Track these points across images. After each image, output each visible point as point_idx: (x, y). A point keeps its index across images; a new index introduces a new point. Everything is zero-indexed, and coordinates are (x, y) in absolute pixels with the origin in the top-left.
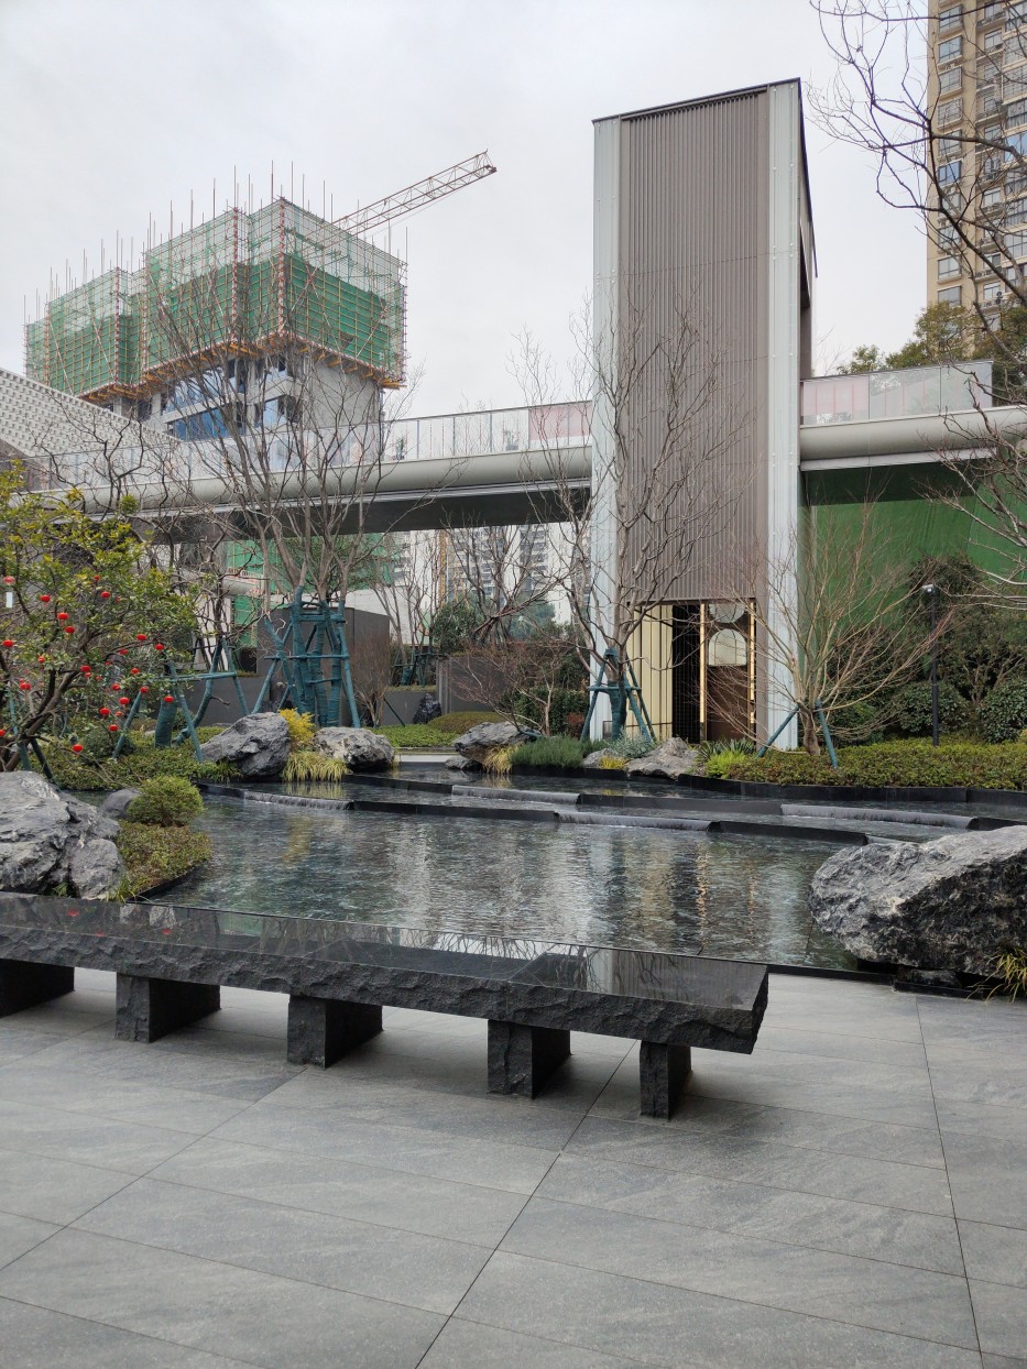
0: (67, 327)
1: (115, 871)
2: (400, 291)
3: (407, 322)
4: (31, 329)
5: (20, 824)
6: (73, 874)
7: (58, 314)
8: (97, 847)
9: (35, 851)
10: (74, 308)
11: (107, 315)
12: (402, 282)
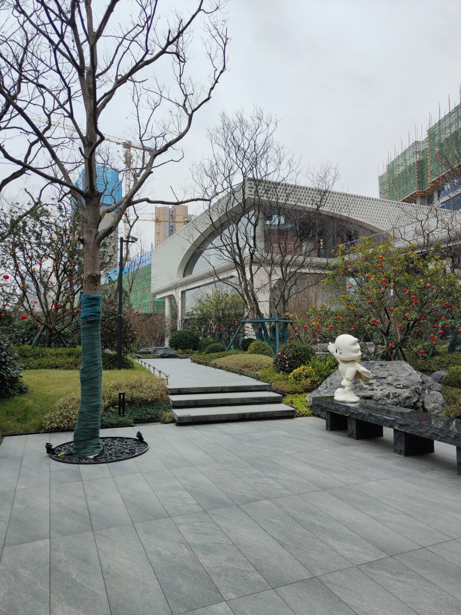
0: (395, 173)
1: (442, 405)
4: (381, 178)
5: (403, 382)
6: (425, 405)
7: (391, 168)
8: (434, 394)
9: (410, 393)
10: (398, 164)
11: (412, 162)
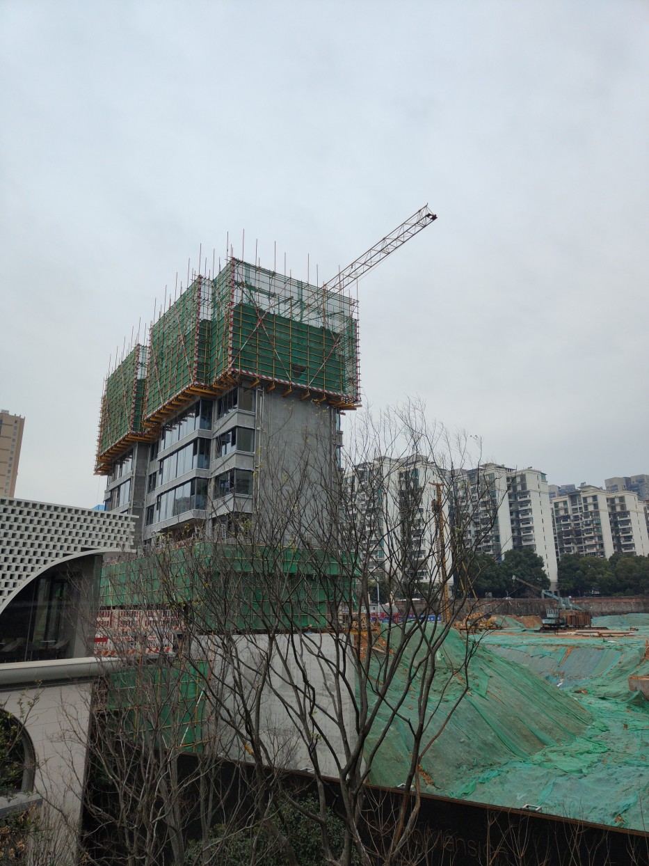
2: (352, 324)
3: (359, 350)
7: (110, 385)
11: (131, 380)
12: (355, 316)
